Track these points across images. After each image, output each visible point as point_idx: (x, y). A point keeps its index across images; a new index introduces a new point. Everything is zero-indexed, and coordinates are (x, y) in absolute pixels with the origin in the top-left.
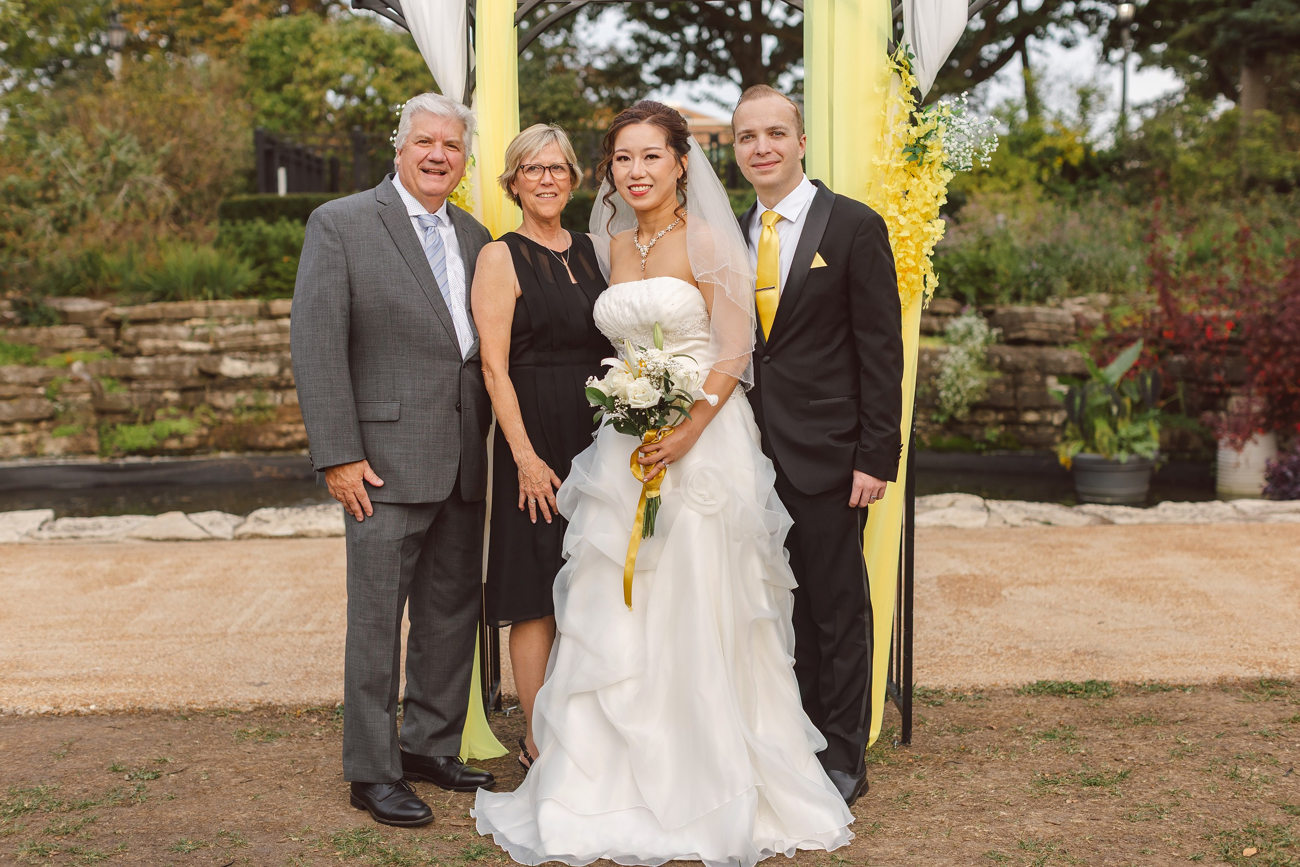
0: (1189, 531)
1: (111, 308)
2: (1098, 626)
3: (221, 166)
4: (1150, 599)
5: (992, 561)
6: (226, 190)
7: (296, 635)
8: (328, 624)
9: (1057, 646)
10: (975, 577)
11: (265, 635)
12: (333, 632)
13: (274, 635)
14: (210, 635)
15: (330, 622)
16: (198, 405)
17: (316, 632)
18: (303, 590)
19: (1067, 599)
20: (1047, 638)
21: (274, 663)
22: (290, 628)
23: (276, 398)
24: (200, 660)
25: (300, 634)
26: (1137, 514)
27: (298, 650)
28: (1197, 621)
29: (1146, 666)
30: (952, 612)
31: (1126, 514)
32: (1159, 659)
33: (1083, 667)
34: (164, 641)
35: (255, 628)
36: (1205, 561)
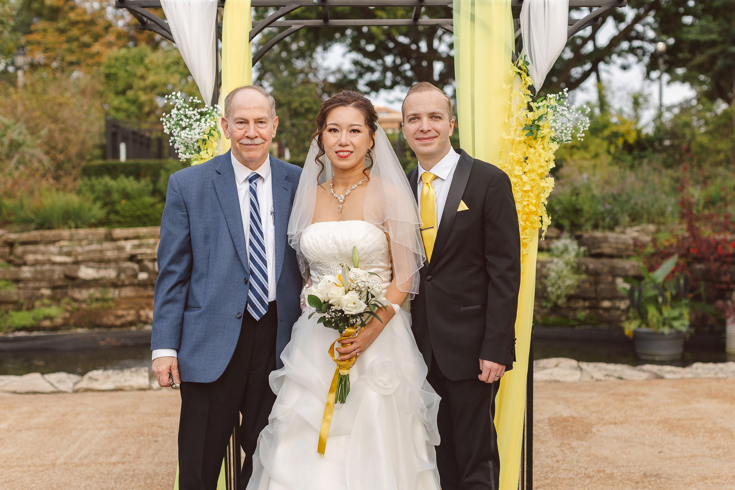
0: (714, 383)
1: (7, 234)
2: (658, 455)
3: (83, 142)
4: (693, 434)
5: (585, 407)
6: (88, 157)
7: (104, 465)
8: (127, 456)
9: (632, 470)
10: (574, 418)
11: (82, 465)
12: (130, 463)
13: (88, 465)
14: (44, 465)
15: (129, 455)
16: (63, 298)
17: (118, 462)
18: (114, 430)
19: (636, 434)
20: (625, 464)
21: (85, 487)
22: (101, 459)
23: (114, 293)
24: (33, 485)
25: (107, 464)
26: (679, 372)
27: (104, 477)
28: (725, 451)
29: (693, 486)
30: (558, 444)
31: (671, 372)
32: (702, 480)
33: (650, 487)
34: (10, 470)
35: (76, 460)
36: (727, 405)
